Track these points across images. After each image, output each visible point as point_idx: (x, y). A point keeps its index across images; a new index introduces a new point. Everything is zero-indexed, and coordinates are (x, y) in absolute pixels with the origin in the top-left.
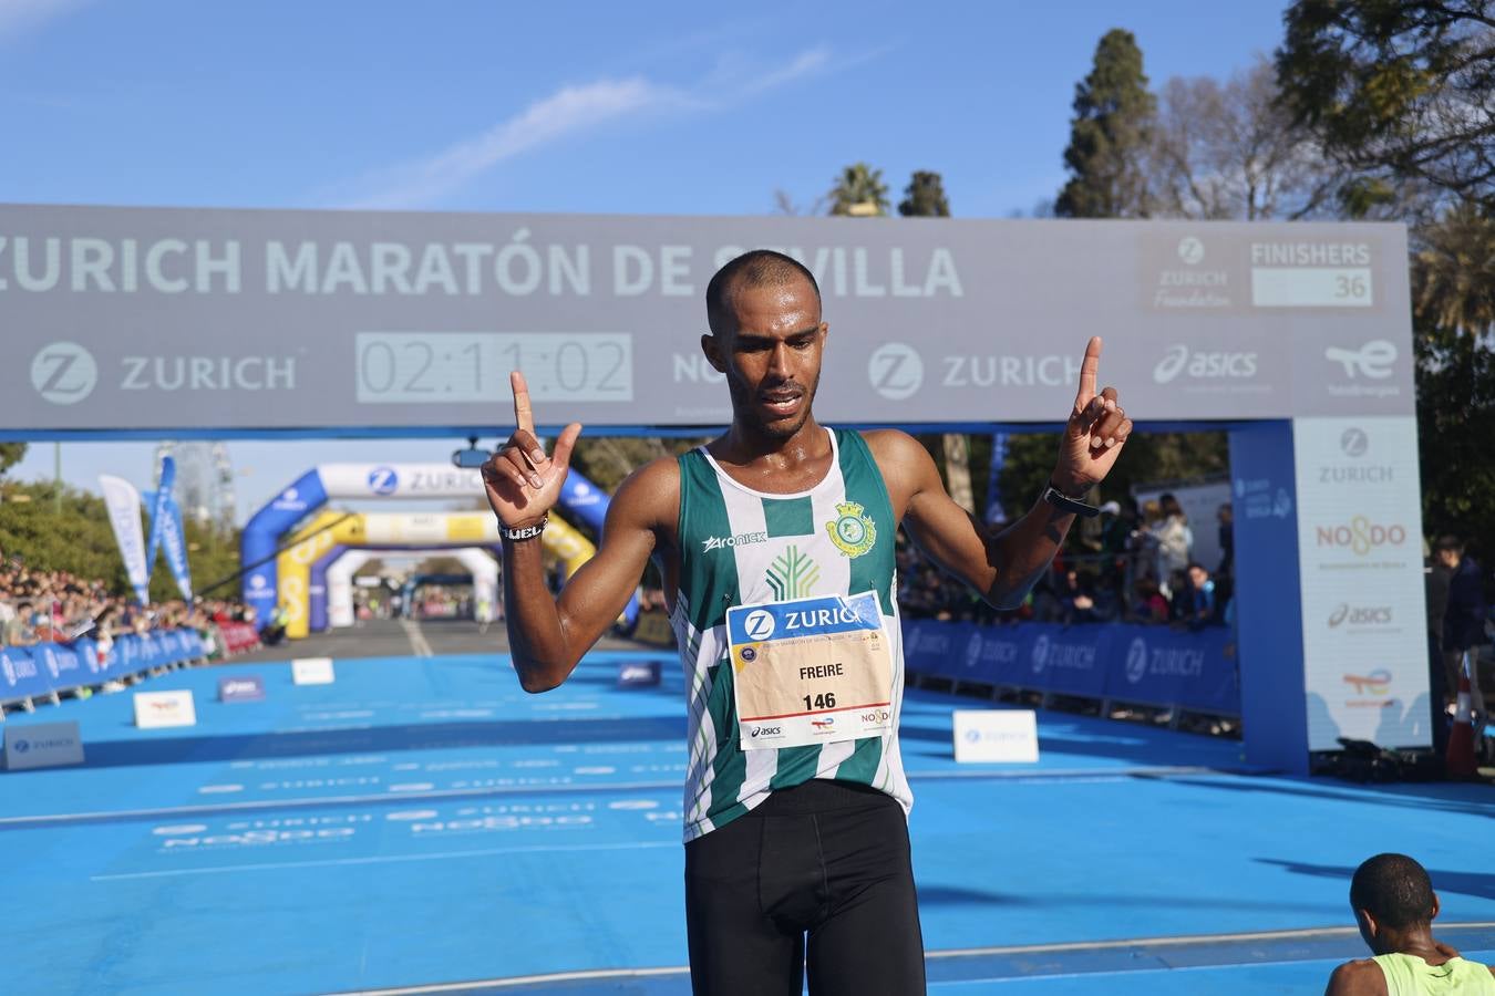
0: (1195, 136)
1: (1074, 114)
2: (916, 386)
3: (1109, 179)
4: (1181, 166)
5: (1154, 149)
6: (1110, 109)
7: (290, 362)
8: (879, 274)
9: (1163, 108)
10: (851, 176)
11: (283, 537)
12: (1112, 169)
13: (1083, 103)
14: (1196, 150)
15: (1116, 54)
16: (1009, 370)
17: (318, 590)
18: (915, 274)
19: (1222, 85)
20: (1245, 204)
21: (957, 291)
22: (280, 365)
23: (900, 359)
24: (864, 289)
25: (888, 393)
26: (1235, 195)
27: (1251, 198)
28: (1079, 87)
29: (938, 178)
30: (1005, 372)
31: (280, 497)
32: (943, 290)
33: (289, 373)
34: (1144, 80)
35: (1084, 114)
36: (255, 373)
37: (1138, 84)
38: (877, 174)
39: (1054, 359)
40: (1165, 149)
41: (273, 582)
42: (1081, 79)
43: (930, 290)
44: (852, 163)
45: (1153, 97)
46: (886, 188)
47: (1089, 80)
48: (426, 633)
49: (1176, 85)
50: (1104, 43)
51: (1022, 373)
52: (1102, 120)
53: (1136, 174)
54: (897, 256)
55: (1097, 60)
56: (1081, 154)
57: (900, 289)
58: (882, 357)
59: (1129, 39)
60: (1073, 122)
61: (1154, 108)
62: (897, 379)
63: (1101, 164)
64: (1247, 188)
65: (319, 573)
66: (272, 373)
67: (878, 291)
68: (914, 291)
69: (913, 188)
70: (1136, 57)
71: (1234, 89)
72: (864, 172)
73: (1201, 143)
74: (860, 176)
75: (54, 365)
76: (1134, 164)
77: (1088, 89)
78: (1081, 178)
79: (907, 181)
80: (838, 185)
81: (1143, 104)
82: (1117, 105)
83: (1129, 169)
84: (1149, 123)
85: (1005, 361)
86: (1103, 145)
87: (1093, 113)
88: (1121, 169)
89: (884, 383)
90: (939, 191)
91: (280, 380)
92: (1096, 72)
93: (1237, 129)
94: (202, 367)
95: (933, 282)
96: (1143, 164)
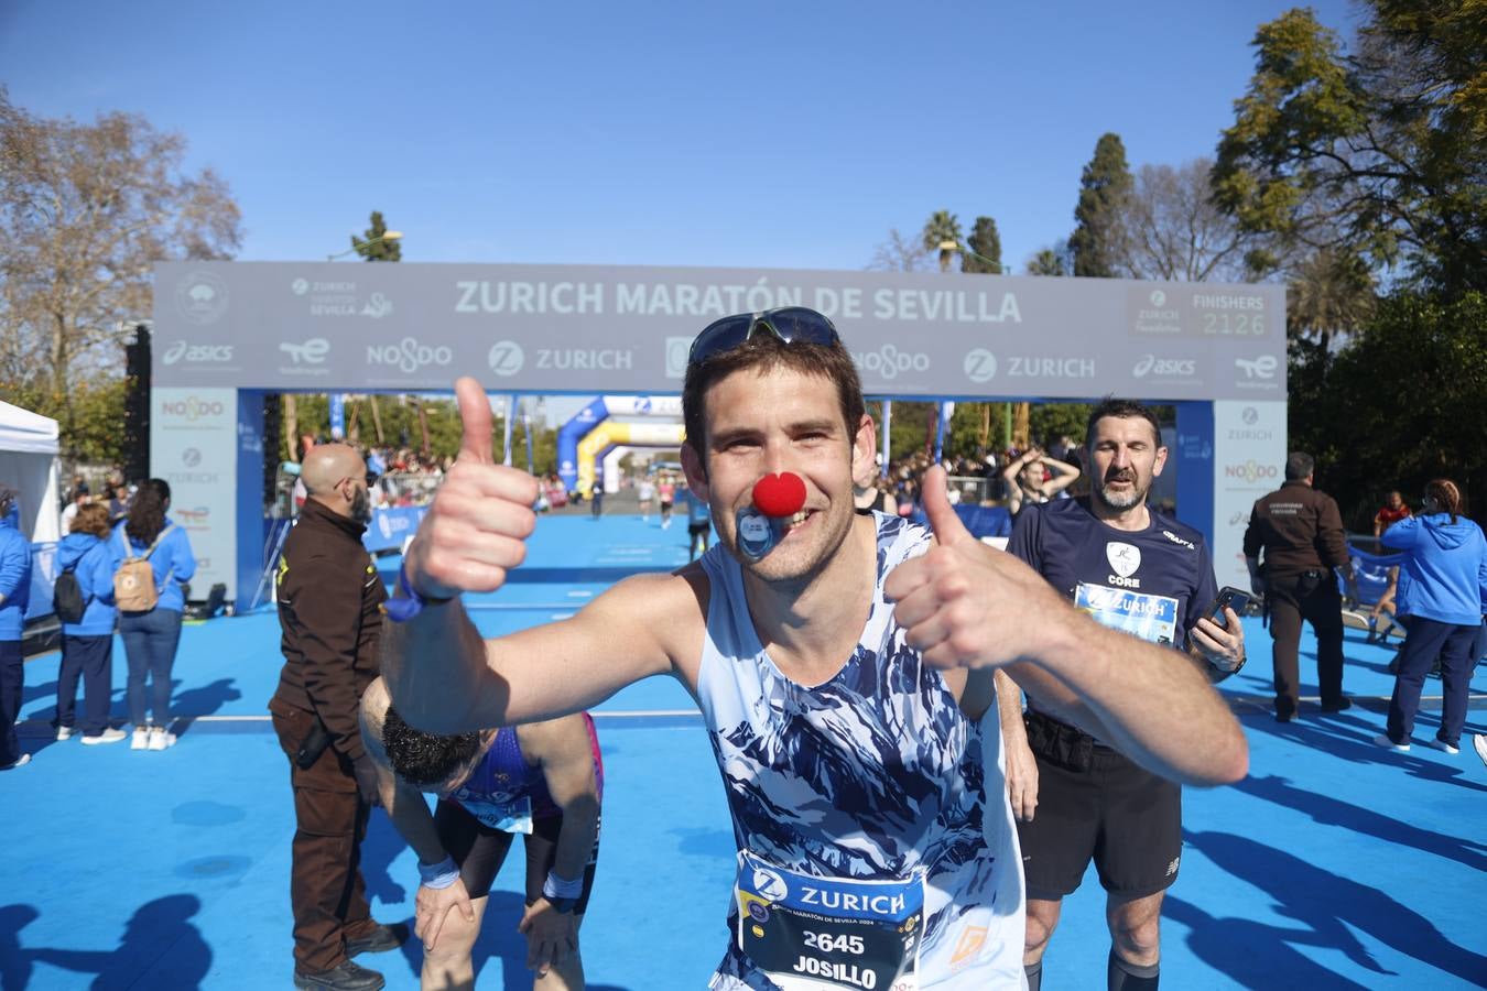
0: (1158, 202)
1: (1082, 187)
2: (991, 375)
3: (1103, 227)
4: (1149, 220)
5: (1131, 209)
6: (1105, 184)
8: (972, 308)
9: (1139, 184)
10: (938, 218)
11: (582, 435)
12: (1105, 222)
13: (1087, 180)
14: (1159, 211)
15: (1109, 148)
16: (1047, 366)
18: (994, 308)
19: (1176, 170)
20: (1189, 246)
21: (1018, 318)
22: (623, 355)
23: (983, 359)
24: (962, 316)
25: (975, 379)
26: (1184, 240)
27: (1192, 243)
28: (1085, 169)
29: (993, 221)
30: (1045, 368)
31: (581, 414)
32: (1010, 318)
34: (1126, 165)
35: (1088, 186)
36: (609, 360)
37: (1123, 168)
38: (954, 218)
39: (1075, 361)
40: (1139, 208)
41: (575, 465)
42: (1086, 164)
43: (1002, 318)
44: (939, 210)
45: (1132, 177)
46: (959, 226)
47: (1092, 165)
49: (1147, 169)
50: (1101, 142)
51: (1055, 369)
52: (1098, 189)
53: (1120, 226)
54: (983, 297)
55: (1096, 153)
56: (1086, 212)
57: (985, 317)
58: (972, 357)
59: (1117, 139)
60: (1081, 191)
61: (1132, 183)
62: (981, 371)
63: (1098, 218)
64: (1190, 236)
65: (600, 458)
66: (618, 359)
67: (971, 318)
68: (991, 318)
69: (977, 228)
70: (1121, 151)
71: (1184, 173)
72: (946, 214)
73: (1162, 206)
74: (943, 218)
75: (501, 353)
76: (1119, 218)
77: (1091, 170)
78: (1085, 226)
79: (973, 223)
80: (929, 223)
81: (1124, 181)
82: (1110, 182)
83: (1116, 222)
84: (1130, 193)
85: (1045, 361)
86: (1100, 207)
87: (1094, 185)
88: (1111, 222)
89: (973, 372)
90: (993, 229)
91: (623, 364)
92: (1096, 159)
93: (1185, 199)
94: (580, 356)
95: (1004, 312)
96: (1125, 218)
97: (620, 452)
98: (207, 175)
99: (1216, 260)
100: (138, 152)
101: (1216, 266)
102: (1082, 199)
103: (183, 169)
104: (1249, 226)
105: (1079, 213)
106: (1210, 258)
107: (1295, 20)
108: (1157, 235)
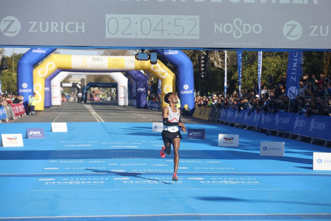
2: (300, 36)
7: (83, 24)
17: (48, 89)
21: (316, 2)
22: (80, 25)
23: (294, 26)
24: (282, 1)
25: (289, 38)
33: (83, 27)
36: (72, 27)
41: (31, 85)
48: (97, 110)
57: (295, 1)
58: (288, 25)
65: (48, 81)
66: (77, 27)
67: (288, 1)
68: (300, 2)
89: (288, 35)
91: (80, 30)
97: (63, 75)
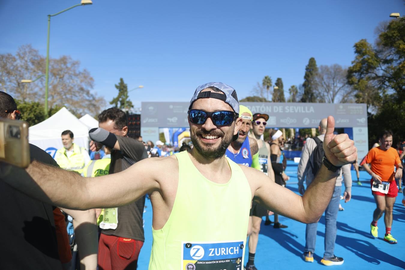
0: (325, 74)
1: (306, 71)
3: (311, 81)
4: (323, 79)
5: (318, 76)
6: (311, 70)
8: (304, 110)
9: (320, 71)
10: (266, 78)
13: (307, 69)
14: (325, 77)
15: (312, 62)
19: (329, 66)
26: (332, 84)
27: (334, 85)
28: (306, 66)
29: (281, 79)
32: (312, 112)
34: (316, 65)
38: (270, 78)
40: (320, 76)
43: (310, 112)
45: (318, 68)
46: (272, 80)
47: (308, 65)
49: (322, 66)
50: (310, 60)
55: (309, 62)
56: (307, 77)
59: (314, 59)
61: (318, 70)
63: (310, 79)
69: (277, 81)
70: (315, 62)
71: (331, 67)
72: (268, 76)
76: (315, 79)
77: (308, 67)
78: (307, 81)
80: (264, 79)
81: (316, 69)
82: (313, 70)
84: (318, 72)
86: (310, 76)
87: (309, 70)
88: (313, 80)
89: (305, 123)
90: (282, 81)
92: (309, 64)
93: (332, 74)
98: (85, 70)
99: (340, 89)
100: (69, 65)
101: (340, 90)
102: (306, 74)
103: (80, 69)
104: (356, 89)
105: (305, 77)
106: (338, 88)
107: (363, 42)
108: (325, 83)
